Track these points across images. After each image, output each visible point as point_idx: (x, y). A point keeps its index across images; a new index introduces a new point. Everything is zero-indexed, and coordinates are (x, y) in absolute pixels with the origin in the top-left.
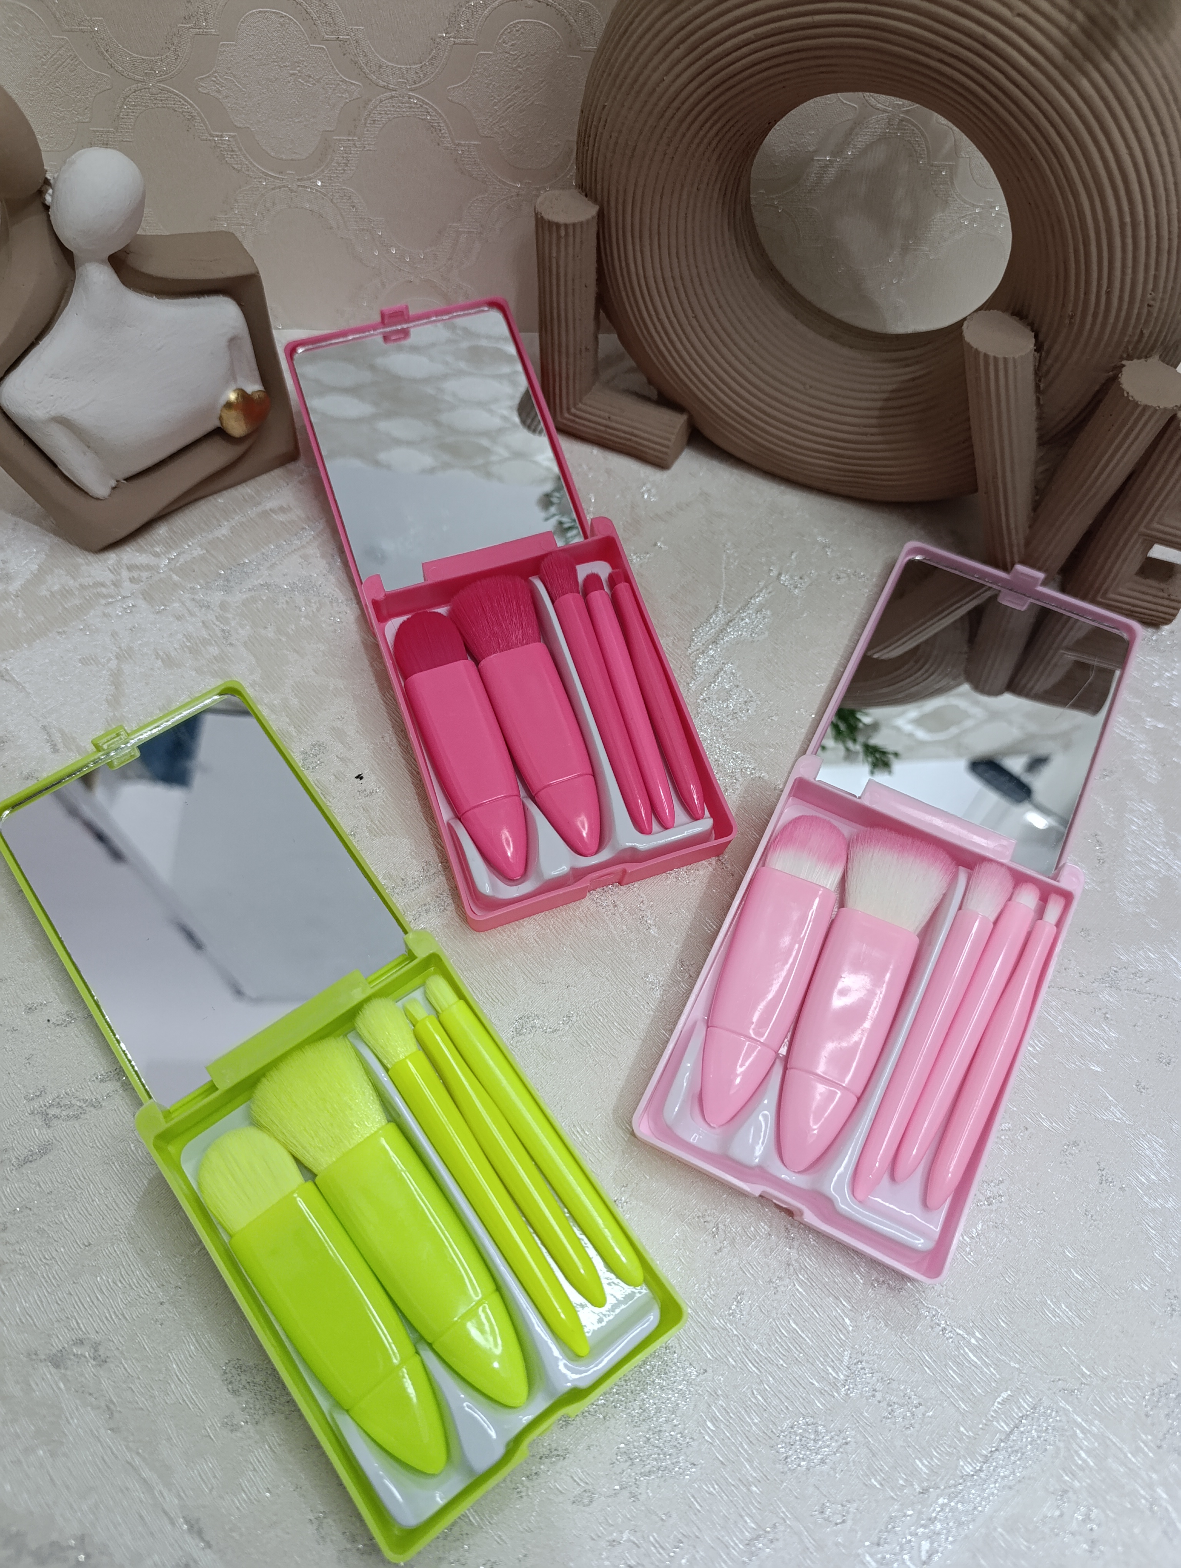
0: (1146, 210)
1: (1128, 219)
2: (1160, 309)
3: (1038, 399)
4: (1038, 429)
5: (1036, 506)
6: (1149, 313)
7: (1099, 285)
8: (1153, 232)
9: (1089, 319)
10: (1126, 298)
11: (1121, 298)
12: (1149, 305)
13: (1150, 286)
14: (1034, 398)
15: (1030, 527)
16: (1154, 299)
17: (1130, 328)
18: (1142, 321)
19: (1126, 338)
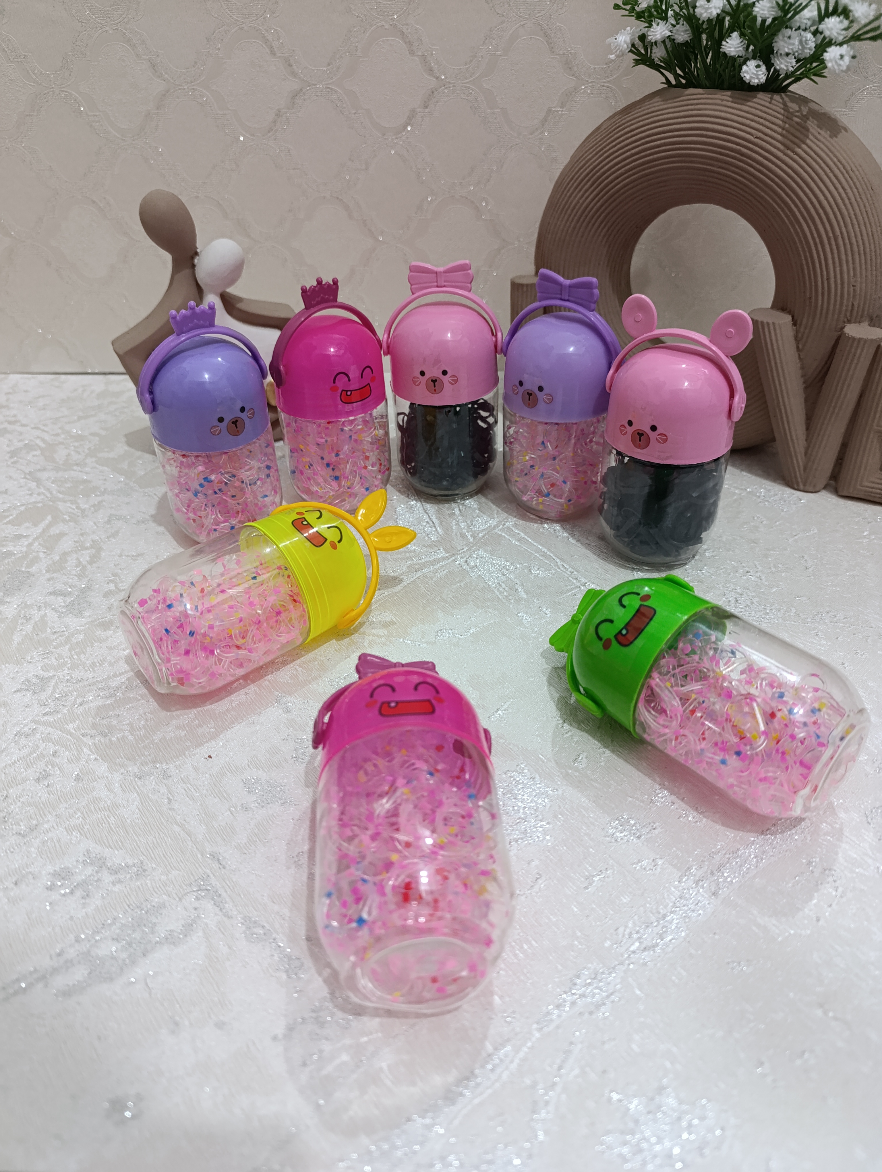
0: (840, 229)
1: (831, 235)
2: (861, 288)
3: (799, 355)
4: (803, 376)
5: (809, 427)
6: (854, 290)
7: (822, 275)
8: (847, 241)
9: (820, 297)
10: (839, 282)
11: (836, 282)
12: (853, 286)
13: (852, 275)
14: (797, 355)
15: (806, 440)
16: (855, 282)
17: (845, 301)
18: (852, 296)
19: (844, 308)
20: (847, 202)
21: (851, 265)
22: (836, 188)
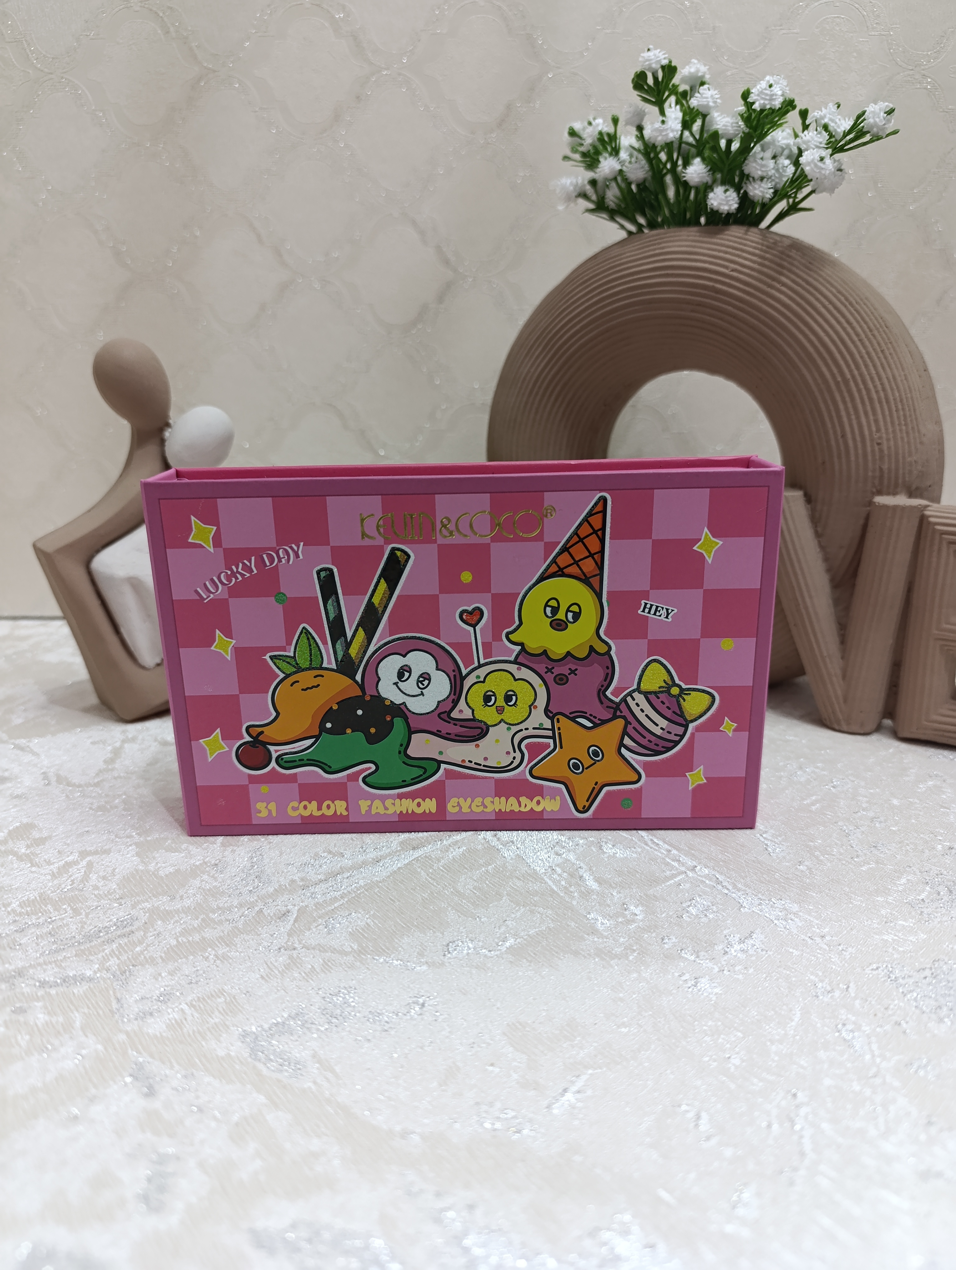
0: (851, 371)
1: (839, 379)
2: (889, 448)
3: (819, 542)
4: (828, 570)
5: (843, 640)
6: (881, 451)
7: (835, 432)
8: (862, 386)
9: (836, 460)
10: (858, 438)
11: (854, 440)
12: (879, 444)
13: (874, 429)
14: (816, 542)
15: (842, 658)
16: (880, 438)
17: (870, 465)
18: (877, 457)
19: (870, 474)
20: (855, 338)
21: (871, 418)
22: (839, 322)
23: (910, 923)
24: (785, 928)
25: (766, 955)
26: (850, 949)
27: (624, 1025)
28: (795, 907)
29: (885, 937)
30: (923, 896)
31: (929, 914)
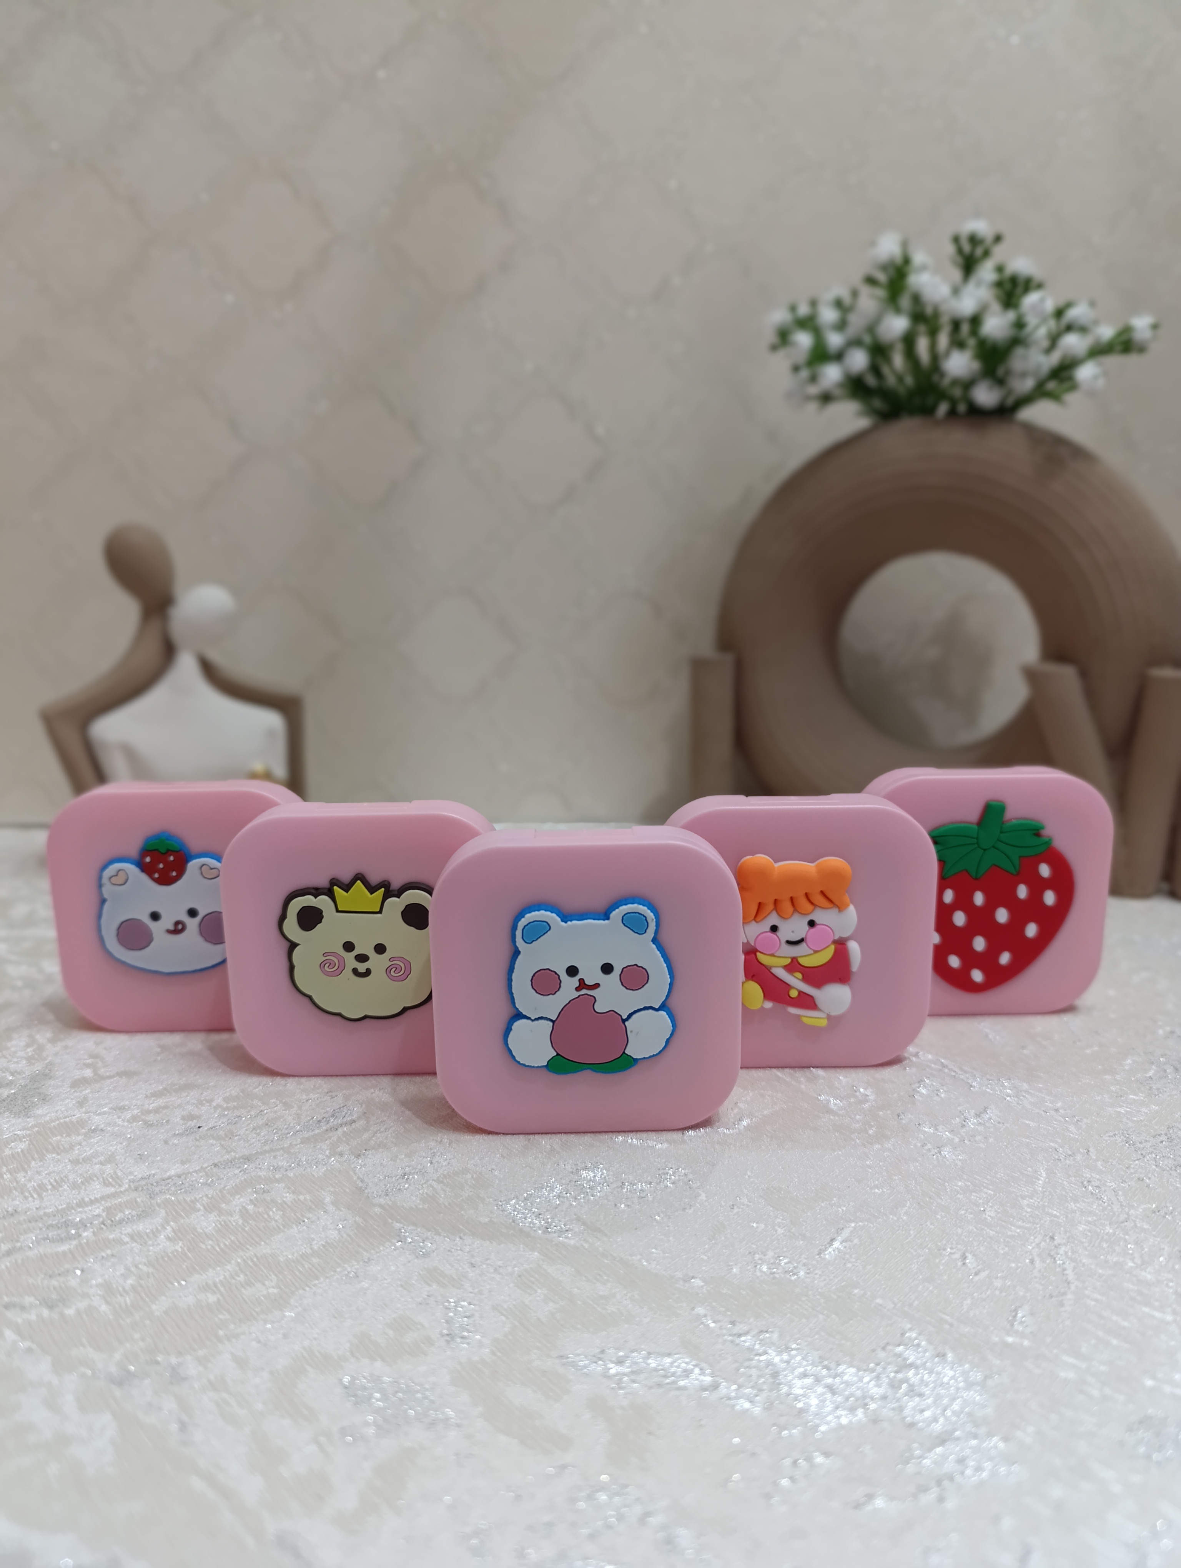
23: (1141, 1097)
24: (1018, 1104)
25: (1004, 1127)
26: (1085, 1120)
27: (876, 1187)
28: (1025, 1086)
29: (1119, 1110)
30: (1151, 1073)
31: (1158, 1089)
